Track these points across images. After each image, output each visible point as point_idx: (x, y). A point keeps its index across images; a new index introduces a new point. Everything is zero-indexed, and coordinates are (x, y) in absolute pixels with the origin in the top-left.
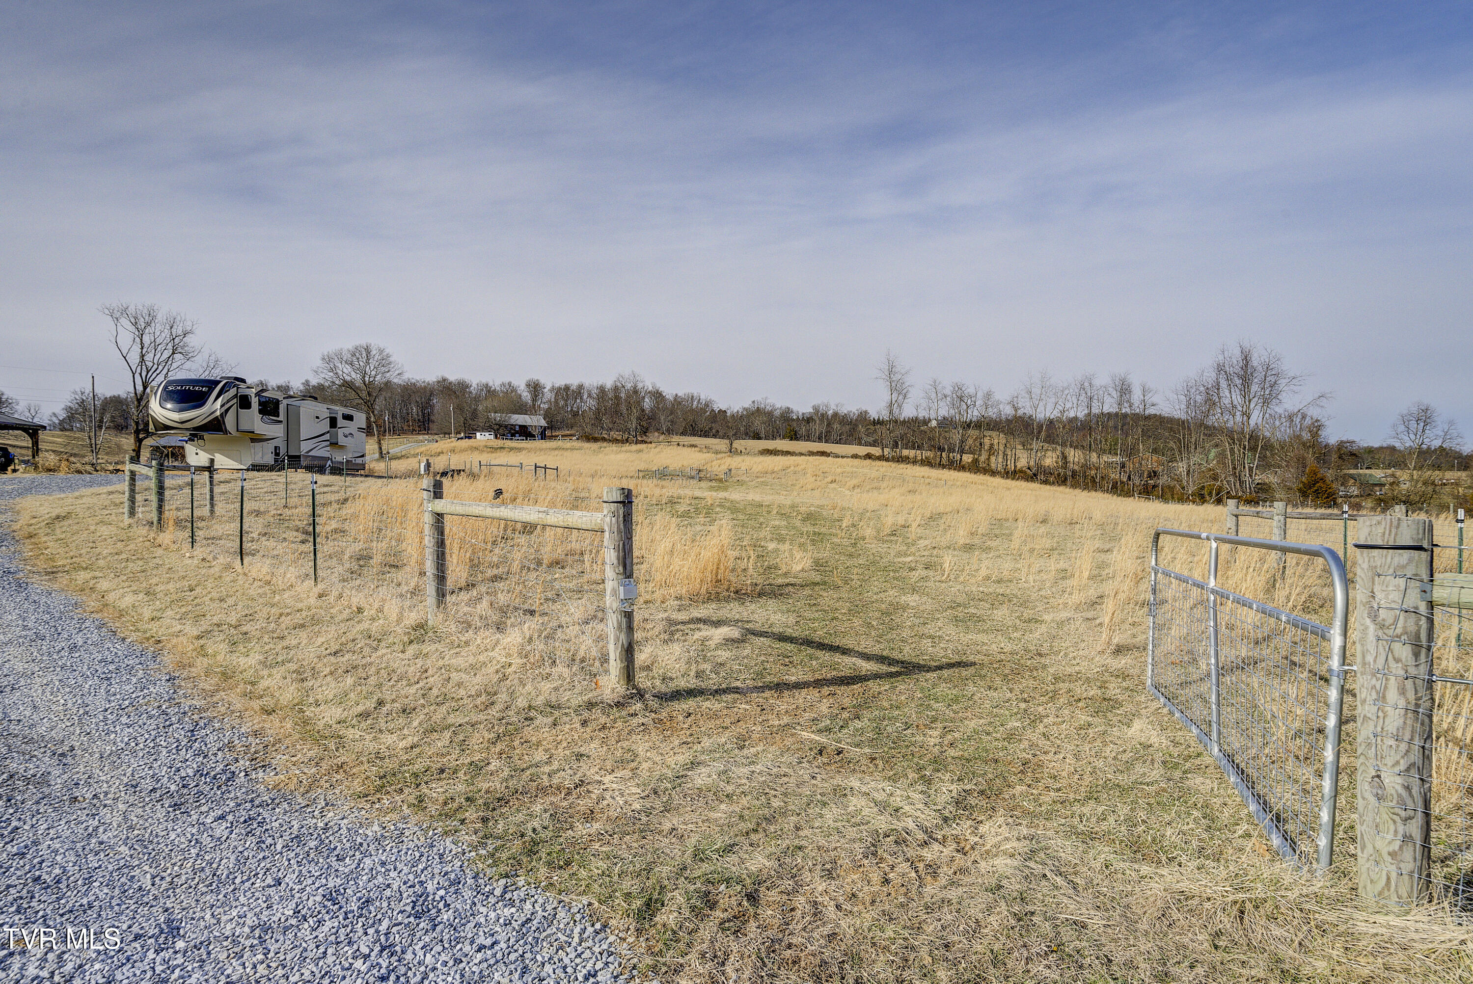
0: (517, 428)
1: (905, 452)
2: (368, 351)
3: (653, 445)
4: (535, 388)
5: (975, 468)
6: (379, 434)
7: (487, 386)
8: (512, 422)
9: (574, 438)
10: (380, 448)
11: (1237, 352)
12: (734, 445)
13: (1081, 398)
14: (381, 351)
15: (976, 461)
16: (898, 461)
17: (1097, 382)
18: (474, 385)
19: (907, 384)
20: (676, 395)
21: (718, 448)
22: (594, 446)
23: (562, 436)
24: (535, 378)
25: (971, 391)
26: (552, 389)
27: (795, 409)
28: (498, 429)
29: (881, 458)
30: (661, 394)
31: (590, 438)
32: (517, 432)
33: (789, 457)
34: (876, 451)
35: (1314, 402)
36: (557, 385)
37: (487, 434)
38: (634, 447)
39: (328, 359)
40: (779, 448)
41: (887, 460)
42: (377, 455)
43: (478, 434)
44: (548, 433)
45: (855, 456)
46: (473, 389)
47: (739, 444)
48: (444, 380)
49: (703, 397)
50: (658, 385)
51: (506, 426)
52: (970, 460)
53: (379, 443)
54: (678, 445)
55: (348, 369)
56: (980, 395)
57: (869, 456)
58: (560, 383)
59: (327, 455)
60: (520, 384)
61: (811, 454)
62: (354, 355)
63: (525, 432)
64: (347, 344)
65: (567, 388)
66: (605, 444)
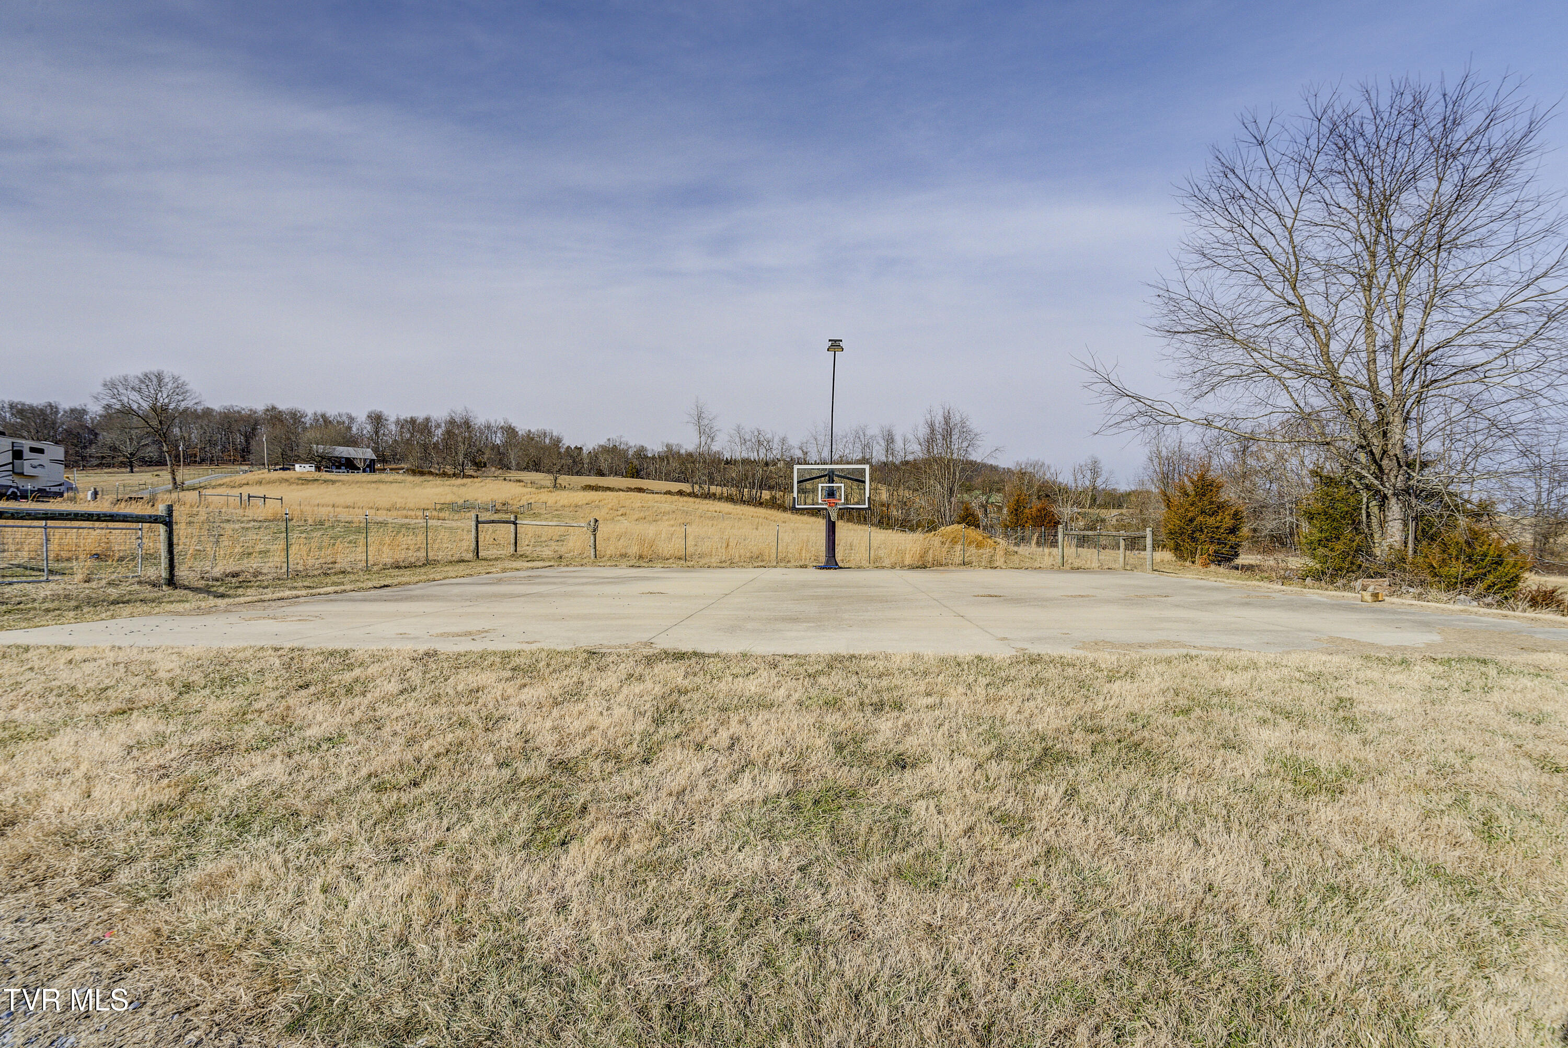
0: (343, 461)
1: (713, 489)
2: (159, 377)
3: (479, 479)
4: (377, 420)
5: (773, 504)
6: (172, 465)
7: (323, 416)
8: (337, 454)
9: (401, 472)
10: (174, 479)
11: (940, 413)
12: (558, 481)
13: (856, 445)
14: (175, 379)
15: (773, 498)
16: (706, 498)
17: (869, 432)
18: (310, 415)
19: (715, 428)
20: (529, 431)
21: (543, 483)
22: (418, 479)
23: (391, 469)
24: (379, 410)
25: (769, 436)
26: (397, 422)
27: (649, 448)
28: (320, 462)
29: (692, 495)
30: (513, 430)
31: (417, 471)
32: (343, 465)
33: (608, 493)
34: (686, 487)
35: (990, 455)
36: (402, 417)
37: (307, 466)
38: (460, 481)
39: (111, 386)
40: (601, 485)
41: (696, 496)
42: (170, 486)
43: (297, 466)
44: (378, 466)
45: (669, 493)
46: (308, 421)
47: (564, 479)
48: (274, 408)
49: (554, 434)
50: (510, 421)
51: (330, 459)
52: (768, 497)
53: (173, 473)
54: (505, 479)
55: (135, 396)
56: (776, 440)
57: (681, 493)
58: (406, 415)
59: (10, 483)
60: (361, 416)
61: (630, 490)
62: (142, 382)
63: (349, 465)
64: (135, 370)
65: (413, 421)
66: (432, 478)
